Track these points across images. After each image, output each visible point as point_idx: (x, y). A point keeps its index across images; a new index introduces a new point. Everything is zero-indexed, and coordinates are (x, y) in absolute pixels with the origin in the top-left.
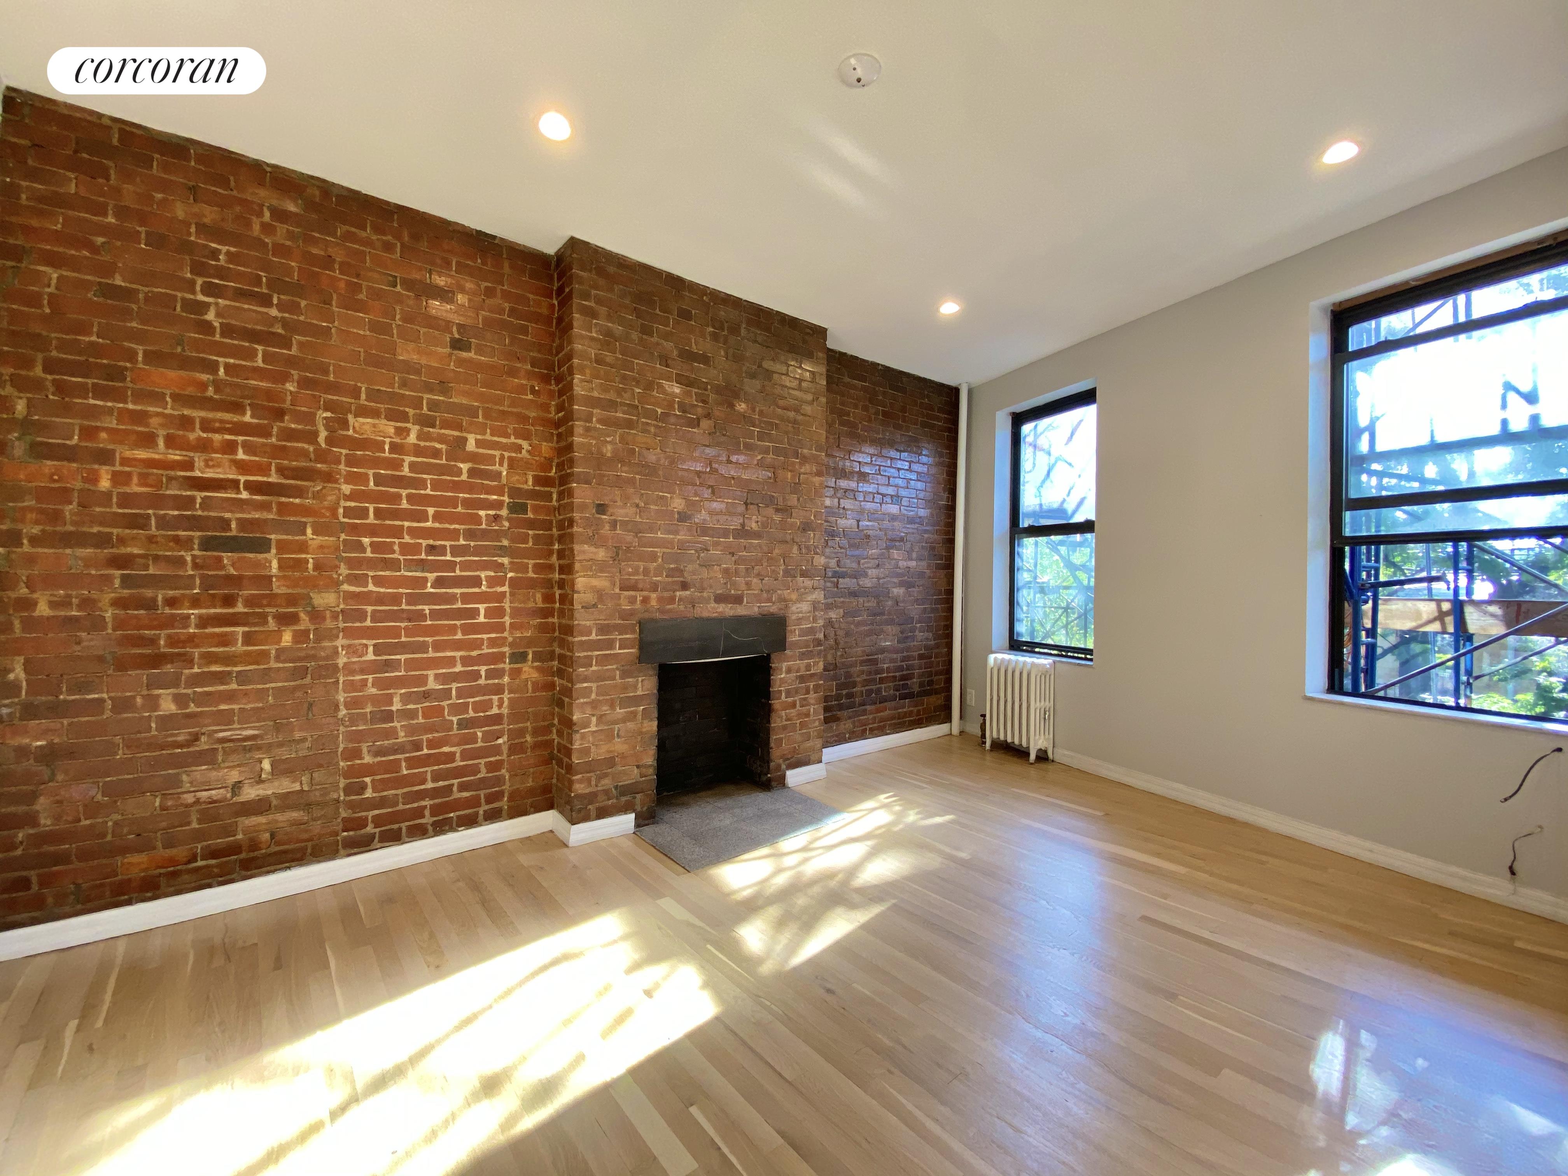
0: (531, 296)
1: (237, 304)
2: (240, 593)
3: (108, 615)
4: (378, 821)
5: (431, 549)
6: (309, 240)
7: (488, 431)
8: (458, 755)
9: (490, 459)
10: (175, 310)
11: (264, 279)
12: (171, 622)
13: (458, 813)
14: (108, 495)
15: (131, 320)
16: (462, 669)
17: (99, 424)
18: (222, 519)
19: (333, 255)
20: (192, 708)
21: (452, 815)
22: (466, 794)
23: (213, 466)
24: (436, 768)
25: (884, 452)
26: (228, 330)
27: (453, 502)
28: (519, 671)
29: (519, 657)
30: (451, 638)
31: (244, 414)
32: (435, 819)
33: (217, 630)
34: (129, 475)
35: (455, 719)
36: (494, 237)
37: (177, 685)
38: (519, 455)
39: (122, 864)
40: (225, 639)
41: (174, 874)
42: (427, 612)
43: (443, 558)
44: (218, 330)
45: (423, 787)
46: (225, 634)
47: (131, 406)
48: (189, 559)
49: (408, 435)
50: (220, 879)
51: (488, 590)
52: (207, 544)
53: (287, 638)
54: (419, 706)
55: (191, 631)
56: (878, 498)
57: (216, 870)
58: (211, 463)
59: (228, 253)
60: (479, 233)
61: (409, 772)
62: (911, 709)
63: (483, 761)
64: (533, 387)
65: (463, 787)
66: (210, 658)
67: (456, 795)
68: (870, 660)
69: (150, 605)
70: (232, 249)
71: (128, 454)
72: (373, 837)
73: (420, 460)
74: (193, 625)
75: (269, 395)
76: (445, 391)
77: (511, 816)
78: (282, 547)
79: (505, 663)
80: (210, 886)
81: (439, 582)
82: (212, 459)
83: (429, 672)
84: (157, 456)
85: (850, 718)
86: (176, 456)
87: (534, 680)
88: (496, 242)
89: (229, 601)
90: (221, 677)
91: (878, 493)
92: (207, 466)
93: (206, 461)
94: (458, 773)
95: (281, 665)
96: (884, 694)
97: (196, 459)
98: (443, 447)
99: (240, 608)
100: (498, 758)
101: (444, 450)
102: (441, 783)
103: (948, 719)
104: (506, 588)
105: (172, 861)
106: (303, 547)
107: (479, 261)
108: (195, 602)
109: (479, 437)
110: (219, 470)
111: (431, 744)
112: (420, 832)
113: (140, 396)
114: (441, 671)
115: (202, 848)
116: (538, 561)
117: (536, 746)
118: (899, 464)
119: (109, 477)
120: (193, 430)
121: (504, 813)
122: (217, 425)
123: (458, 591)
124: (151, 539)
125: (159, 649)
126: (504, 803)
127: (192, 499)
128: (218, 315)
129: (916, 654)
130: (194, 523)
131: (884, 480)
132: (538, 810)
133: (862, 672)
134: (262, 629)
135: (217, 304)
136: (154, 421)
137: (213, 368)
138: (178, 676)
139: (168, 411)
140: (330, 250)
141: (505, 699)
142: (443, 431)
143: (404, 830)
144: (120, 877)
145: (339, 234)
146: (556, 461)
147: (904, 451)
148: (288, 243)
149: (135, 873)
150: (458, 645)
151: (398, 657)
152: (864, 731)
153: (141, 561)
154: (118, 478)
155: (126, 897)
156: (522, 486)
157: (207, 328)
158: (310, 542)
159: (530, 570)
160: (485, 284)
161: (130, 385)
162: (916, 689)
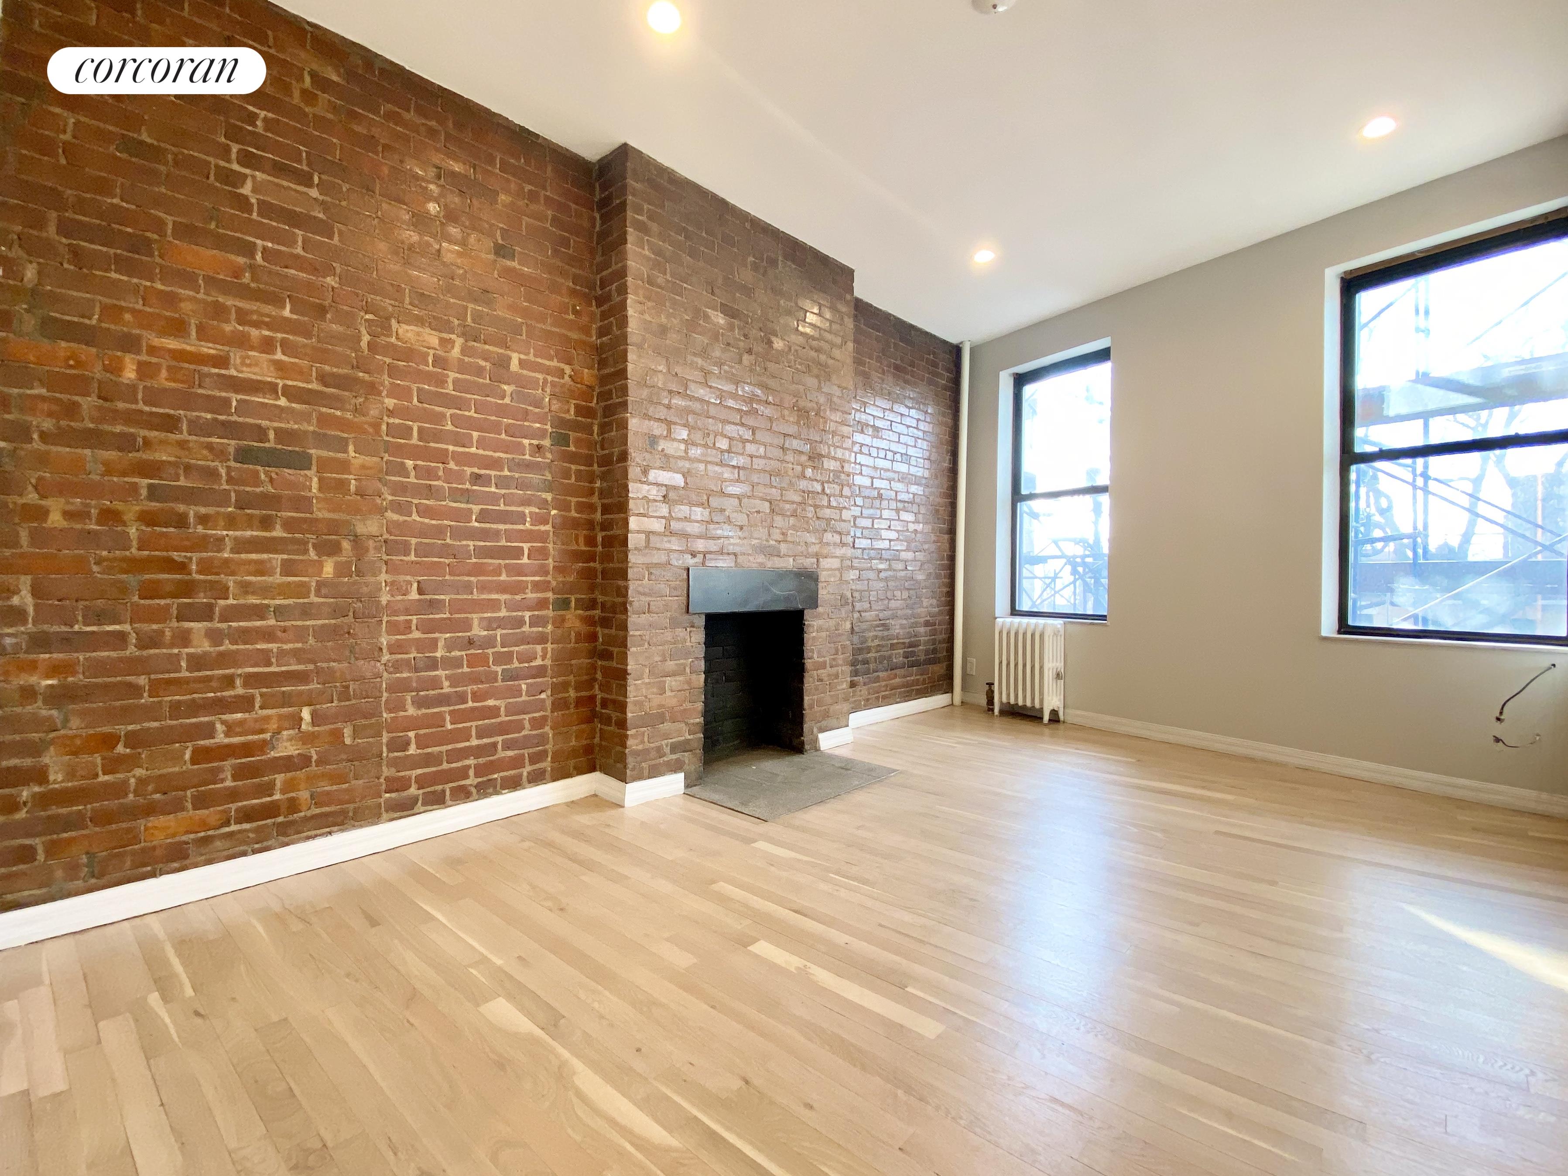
0: (573, 206)
1: (276, 180)
2: (279, 514)
3: (133, 531)
4: (421, 782)
5: (477, 479)
6: (353, 115)
7: (532, 350)
8: (502, 709)
9: (534, 383)
10: (208, 178)
11: (304, 154)
12: (202, 544)
13: (502, 774)
14: (133, 388)
15: (159, 184)
16: (507, 614)
17: (123, 304)
18: (259, 427)
19: (377, 135)
20: (227, 646)
21: (496, 776)
22: (510, 753)
23: (249, 365)
24: (480, 723)
25: (896, 407)
26: (266, 209)
27: (495, 428)
28: (563, 620)
29: (564, 604)
30: (495, 578)
31: (283, 307)
32: (480, 780)
33: (254, 556)
34: (158, 366)
35: (499, 669)
36: (538, 136)
37: (210, 619)
38: (562, 381)
39: (146, 829)
40: (261, 569)
41: (206, 841)
42: (472, 548)
43: (487, 489)
44: (255, 208)
45: (467, 744)
46: (262, 562)
47: (159, 286)
48: (223, 472)
49: (453, 347)
50: (256, 846)
51: (533, 528)
52: (244, 455)
53: (329, 569)
54: (463, 653)
55: (226, 555)
56: (890, 455)
57: (251, 835)
58: (248, 361)
59: (265, 119)
60: (523, 129)
61: (453, 726)
62: (918, 677)
63: (527, 717)
64: (574, 307)
65: (507, 746)
66: (246, 588)
67: (501, 754)
68: (883, 625)
69: (181, 521)
70: (270, 115)
71: (157, 341)
72: (415, 800)
73: (464, 376)
74: (228, 549)
75: (309, 286)
76: (489, 303)
77: (555, 779)
78: (324, 465)
79: (549, 609)
80: (244, 854)
81: (483, 517)
82: (248, 357)
83: (474, 616)
84: (188, 348)
85: (865, 684)
86: (209, 349)
87: (577, 629)
88: (539, 141)
89: (266, 523)
90: (259, 612)
91: (889, 450)
92: (243, 364)
93: (243, 358)
94: (503, 729)
95: (322, 600)
96: (894, 660)
97: (232, 354)
98: (487, 365)
99: (278, 532)
100: (542, 713)
101: (488, 368)
102: (486, 741)
103: (950, 689)
104: (548, 527)
105: (204, 825)
106: (344, 466)
107: (522, 160)
108: (231, 522)
109: (522, 357)
110: (256, 370)
111: (476, 697)
112: (463, 795)
113: (167, 275)
114: (486, 615)
115: (236, 810)
116: (581, 499)
117: (579, 702)
118: (908, 421)
119: (135, 368)
120: (227, 321)
121: (548, 775)
122: (255, 317)
123: (502, 527)
124: (182, 445)
125: (190, 574)
126: (546, 764)
127: (227, 402)
128: (254, 190)
129: (922, 620)
130: (229, 429)
131: (895, 438)
132: (581, 771)
133: (876, 637)
134: (301, 557)
135: (253, 177)
136: (186, 307)
137: (249, 250)
138: (210, 607)
139: (201, 296)
140: (373, 129)
141: (549, 649)
142: (487, 347)
143: (448, 793)
144: (142, 844)
145: (382, 113)
146: (597, 390)
147: (912, 408)
148: (330, 116)
149: (159, 839)
150: (504, 588)
151: (442, 597)
152: (877, 698)
153: (172, 471)
154: (145, 370)
155: (149, 868)
156: (563, 415)
157: (243, 203)
158: (353, 461)
159: (573, 508)
160: (528, 187)
161: (158, 260)
162: (923, 658)
